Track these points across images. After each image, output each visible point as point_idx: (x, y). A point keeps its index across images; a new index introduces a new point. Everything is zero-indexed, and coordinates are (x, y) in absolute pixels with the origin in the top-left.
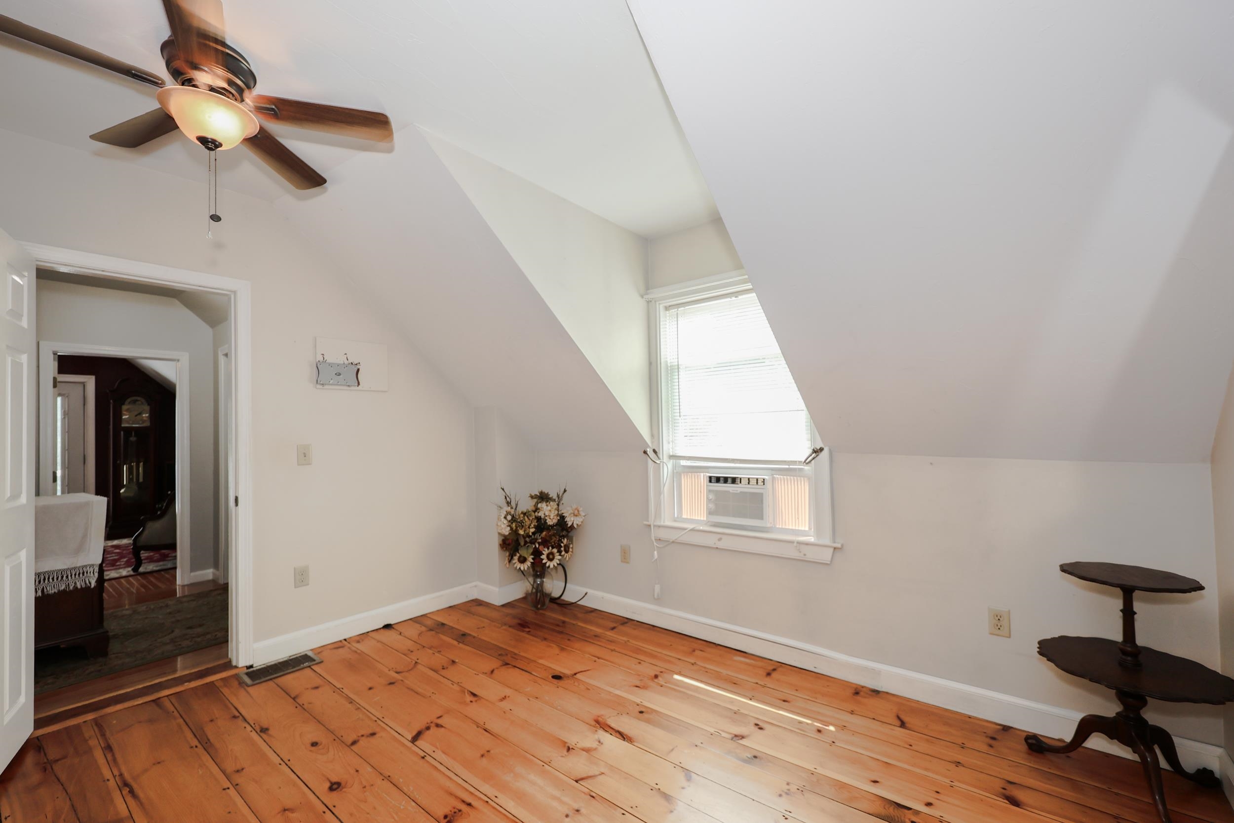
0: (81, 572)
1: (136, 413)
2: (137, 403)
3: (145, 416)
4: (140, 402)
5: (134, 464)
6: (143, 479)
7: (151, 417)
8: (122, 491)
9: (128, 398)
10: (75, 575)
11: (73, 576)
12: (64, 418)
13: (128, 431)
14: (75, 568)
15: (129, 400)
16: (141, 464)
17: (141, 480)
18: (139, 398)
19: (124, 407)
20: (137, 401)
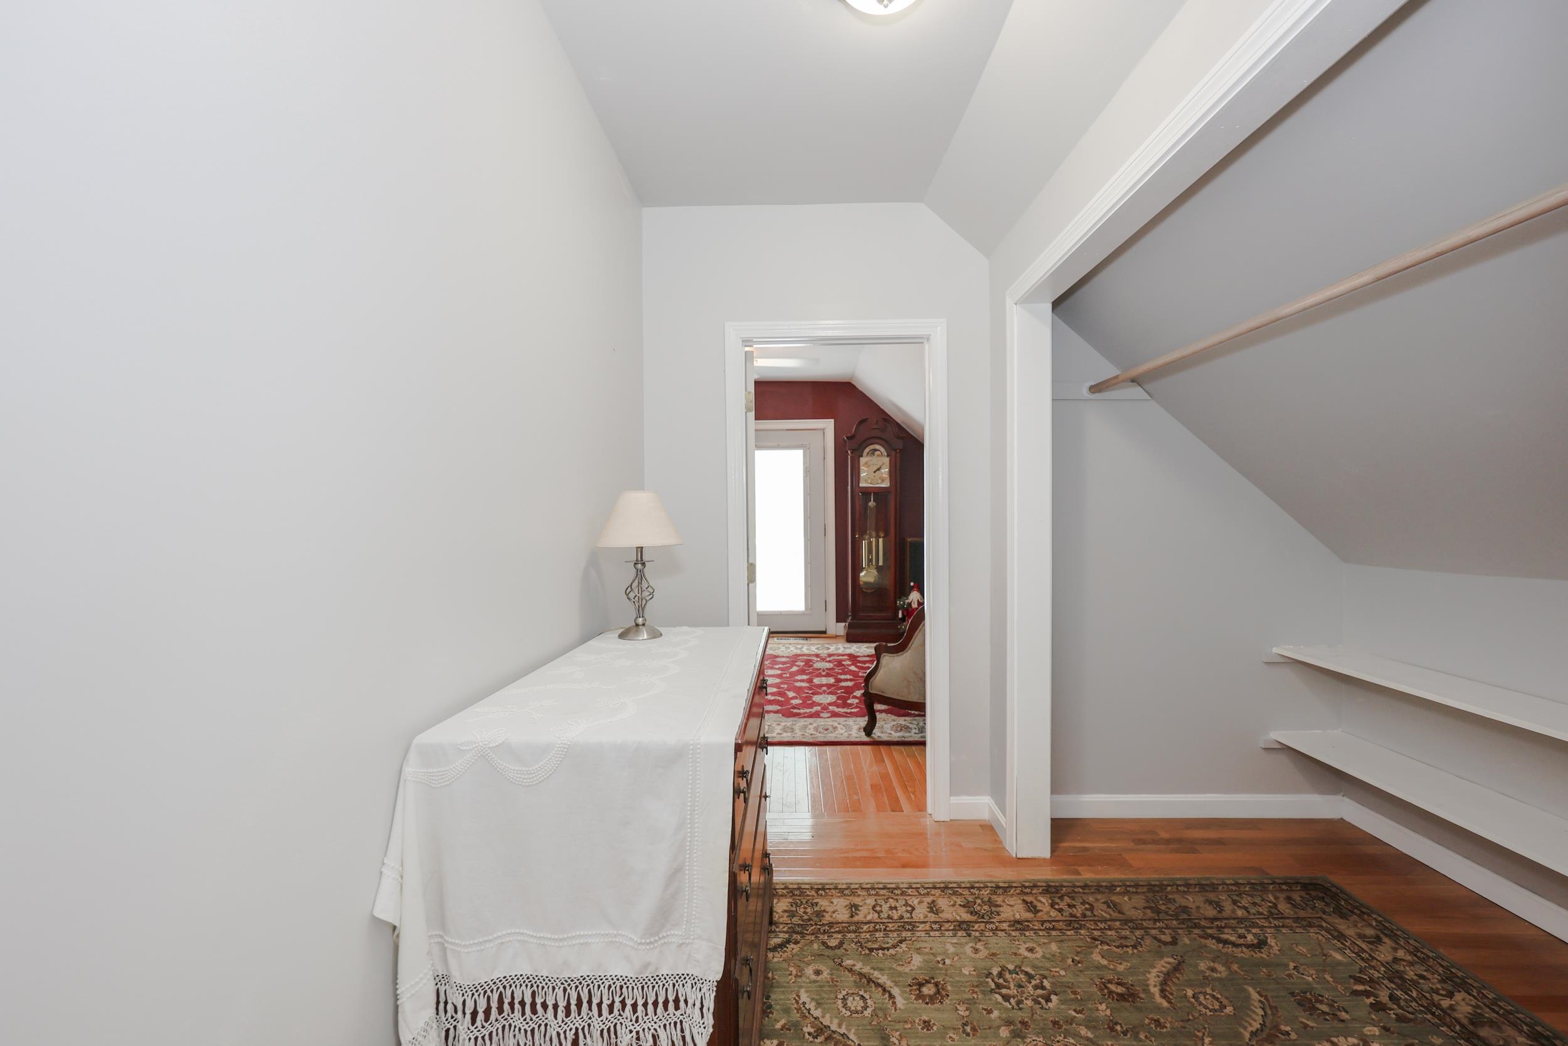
0: (671, 998)
1: (875, 468)
2: (877, 453)
3: (885, 471)
4: (878, 453)
5: (873, 540)
6: (883, 562)
7: (892, 473)
8: (862, 574)
9: (866, 447)
10: (655, 1004)
11: (650, 1007)
12: (806, 476)
13: (867, 493)
14: (657, 978)
15: (867, 450)
16: (881, 540)
17: (881, 563)
18: (877, 447)
19: (863, 460)
20: (876, 450)
